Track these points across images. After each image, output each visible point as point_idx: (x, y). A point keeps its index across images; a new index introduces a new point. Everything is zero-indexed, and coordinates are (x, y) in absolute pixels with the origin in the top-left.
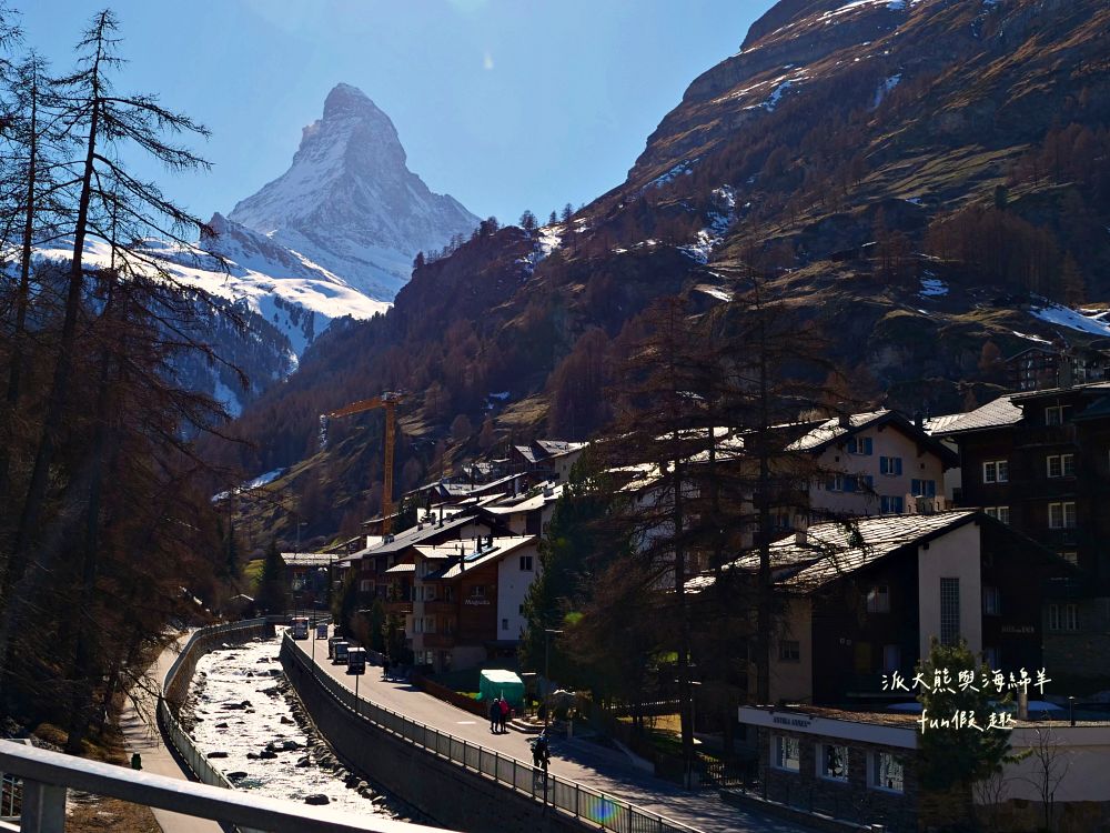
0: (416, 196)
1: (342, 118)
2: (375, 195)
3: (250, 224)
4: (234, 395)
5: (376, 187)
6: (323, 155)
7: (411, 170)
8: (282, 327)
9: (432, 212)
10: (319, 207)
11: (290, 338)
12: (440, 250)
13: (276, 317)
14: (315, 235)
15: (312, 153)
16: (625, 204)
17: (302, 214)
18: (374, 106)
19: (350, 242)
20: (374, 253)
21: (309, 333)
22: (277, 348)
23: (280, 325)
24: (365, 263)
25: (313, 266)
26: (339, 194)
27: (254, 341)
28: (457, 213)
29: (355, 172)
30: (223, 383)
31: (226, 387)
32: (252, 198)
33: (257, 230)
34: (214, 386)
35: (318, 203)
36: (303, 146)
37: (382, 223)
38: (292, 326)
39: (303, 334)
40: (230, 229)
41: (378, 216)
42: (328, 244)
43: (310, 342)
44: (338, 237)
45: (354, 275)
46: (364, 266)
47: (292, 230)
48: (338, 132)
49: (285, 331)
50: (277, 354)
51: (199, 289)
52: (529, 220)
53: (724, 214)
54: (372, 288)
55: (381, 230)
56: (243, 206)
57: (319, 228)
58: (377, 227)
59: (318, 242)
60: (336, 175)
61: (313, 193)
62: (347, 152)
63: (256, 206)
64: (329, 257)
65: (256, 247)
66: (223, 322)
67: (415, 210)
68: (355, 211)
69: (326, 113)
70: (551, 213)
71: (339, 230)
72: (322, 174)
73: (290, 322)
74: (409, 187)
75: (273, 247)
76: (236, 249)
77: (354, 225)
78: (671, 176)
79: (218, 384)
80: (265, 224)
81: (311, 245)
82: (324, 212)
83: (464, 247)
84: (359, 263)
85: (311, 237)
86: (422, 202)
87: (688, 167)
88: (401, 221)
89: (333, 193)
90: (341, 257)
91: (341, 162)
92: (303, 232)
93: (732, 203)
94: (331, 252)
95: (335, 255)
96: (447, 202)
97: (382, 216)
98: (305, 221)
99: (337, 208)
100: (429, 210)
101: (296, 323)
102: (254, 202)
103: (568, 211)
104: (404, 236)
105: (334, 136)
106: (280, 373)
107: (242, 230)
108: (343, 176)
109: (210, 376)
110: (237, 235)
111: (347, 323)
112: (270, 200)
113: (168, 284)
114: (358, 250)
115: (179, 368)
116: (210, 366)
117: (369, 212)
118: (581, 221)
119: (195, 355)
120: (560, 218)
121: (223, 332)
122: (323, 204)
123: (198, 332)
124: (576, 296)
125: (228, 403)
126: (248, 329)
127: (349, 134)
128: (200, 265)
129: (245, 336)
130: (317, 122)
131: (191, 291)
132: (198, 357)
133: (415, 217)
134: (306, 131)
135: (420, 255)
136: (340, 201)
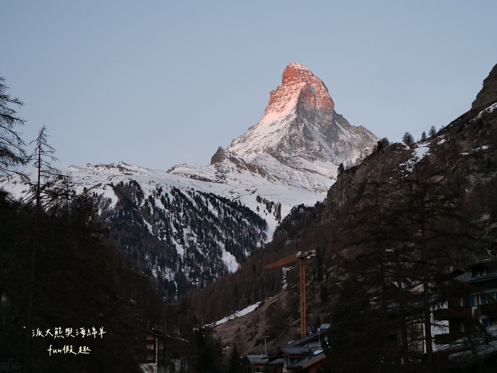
0: (342, 129)
1: (293, 84)
2: (316, 129)
3: (240, 153)
4: (233, 258)
5: (317, 124)
6: (283, 107)
7: (338, 113)
8: (263, 214)
9: (352, 137)
10: (282, 140)
11: (267, 221)
12: (354, 161)
13: (258, 208)
14: (281, 156)
15: (276, 107)
17: (271, 145)
18: (313, 75)
19: (302, 159)
20: (316, 165)
21: (278, 217)
22: (259, 228)
23: (261, 213)
24: (312, 172)
26: (294, 131)
27: (245, 224)
28: (368, 137)
29: (303, 117)
30: (227, 250)
31: (229, 253)
32: (241, 137)
33: (245, 156)
34: (221, 253)
35: (281, 137)
36: (271, 103)
37: (321, 147)
38: (268, 213)
39: (275, 218)
40: (229, 157)
41: (319, 142)
42: (288, 161)
43: (279, 222)
44: (294, 157)
45: (306, 180)
46: (311, 174)
47: (266, 154)
48: (292, 93)
49: (263, 217)
50: (259, 231)
51: (211, 194)
52: (408, 139)
54: (317, 187)
55: (320, 151)
56: (236, 142)
57: (283, 152)
58: (318, 150)
60: (292, 119)
61: (278, 131)
62: (298, 105)
63: (244, 141)
65: (244, 166)
66: (225, 214)
67: (341, 137)
68: (304, 140)
69: (283, 82)
70: (422, 133)
71: (295, 153)
72: (283, 119)
73: (267, 211)
74: (337, 123)
75: (255, 166)
76: (233, 168)
77: (304, 148)
79: (224, 250)
80: (248, 152)
82: (285, 142)
83: (368, 158)
84: (308, 172)
85: (278, 157)
86: (345, 132)
88: (333, 145)
89: (290, 130)
90: (297, 169)
91: (294, 110)
92: (273, 155)
94: (291, 166)
95: (293, 168)
96: (360, 130)
97: (321, 142)
98: (274, 149)
99: (293, 138)
100: (350, 136)
101: (270, 211)
103: (433, 131)
104: (335, 153)
105: (289, 95)
106: (262, 242)
107: (235, 157)
108: (296, 119)
109: (219, 247)
110: (233, 160)
111: (302, 210)
112: (253, 137)
113: (192, 192)
114: (307, 164)
115: (201, 244)
116: (219, 241)
117: (312, 140)
118: (441, 137)
119: (210, 234)
120: (428, 136)
121: (227, 220)
122: (285, 137)
123: (211, 220)
124: (438, 184)
125: (231, 262)
126: (241, 217)
127: (298, 93)
128: (211, 179)
129: (239, 221)
130: (278, 88)
131: (207, 196)
132: (211, 235)
133: (342, 141)
134: (272, 93)
135: (341, 166)
136: (295, 135)
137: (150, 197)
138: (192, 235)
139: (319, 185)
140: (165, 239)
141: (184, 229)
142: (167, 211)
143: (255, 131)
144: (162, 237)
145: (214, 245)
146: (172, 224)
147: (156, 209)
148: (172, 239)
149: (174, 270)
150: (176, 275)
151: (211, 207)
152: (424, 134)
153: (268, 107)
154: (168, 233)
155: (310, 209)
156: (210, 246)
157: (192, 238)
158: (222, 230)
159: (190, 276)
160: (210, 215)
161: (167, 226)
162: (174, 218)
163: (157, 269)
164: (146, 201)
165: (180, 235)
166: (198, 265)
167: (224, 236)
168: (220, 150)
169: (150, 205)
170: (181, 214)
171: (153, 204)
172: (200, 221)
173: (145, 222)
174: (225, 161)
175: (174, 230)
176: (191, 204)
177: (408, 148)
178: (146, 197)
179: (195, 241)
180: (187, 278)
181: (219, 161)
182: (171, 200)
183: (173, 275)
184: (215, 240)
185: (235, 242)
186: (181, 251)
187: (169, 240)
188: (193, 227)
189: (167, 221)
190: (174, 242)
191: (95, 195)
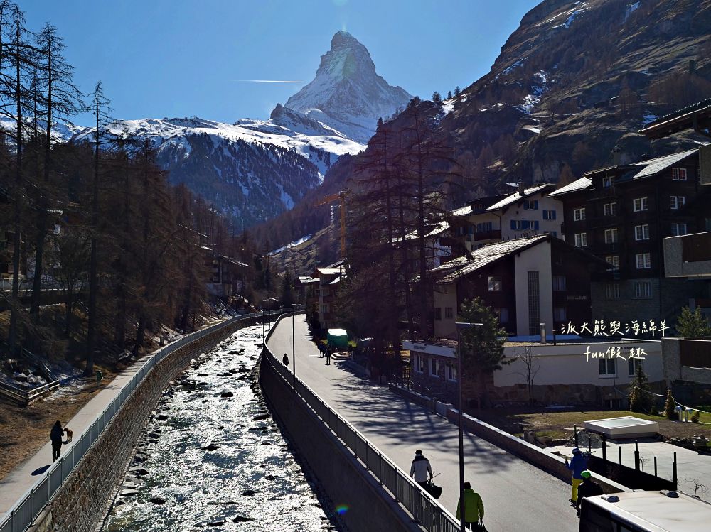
0: (382, 89)
1: (340, 50)
2: (360, 88)
3: (295, 110)
4: (290, 198)
5: (360, 85)
6: (332, 69)
7: (379, 75)
8: (315, 160)
9: (390, 96)
11: (319, 167)
12: (391, 116)
13: (310, 156)
14: (330, 112)
15: (326, 69)
16: (487, 85)
17: (322, 102)
18: (357, 41)
19: (348, 115)
20: (360, 120)
21: (328, 164)
22: (312, 172)
23: (313, 160)
24: (356, 125)
25: (329, 128)
26: (341, 90)
27: (300, 170)
28: (403, 95)
29: (349, 78)
30: (285, 192)
31: (286, 194)
32: (296, 95)
33: (300, 112)
34: (280, 193)
35: (330, 95)
36: (321, 66)
37: (364, 104)
38: (319, 161)
39: (325, 164)
40: (286, 112)
41: (362, 100)
42: (336, 116)
43: (329, 168)
44: (342, 112)
45: (351, 132)
46: (356, 127)
47: (318, 110)
48: (339, 57)
49: (316, 164)
50: (312, 175)
51: (271, 144)
52: (436, 97)
53: (540, 86)
56: (292, 99)
57: (332, 109)
58: (362, 106)
59: (332, 116)
60: (339, 80)
61: (327, 90)
62: (344, 67)
63: (299, 99)
64: (337, 123)
65: (299, 120)
66: (283, 161)
67: (382, 95)
68: (350, 98)
69: (332, 47)
70: (448, 93)
71: (343, 109)
72: (332, 79)
73: (318, 158)
74: (378, 84)
75: (308, 120)
76: (288, 122)
77: (350, 105)
78: (513, 68)
79: (282, 192)
80: (304, 108)
81: (328, 118)
82: (334, 99)
83: (403, 113)
84: (353, 126)
85: (328, 113)
86: (385, 91)
87: (522, 62)
88: (374, 102)
89: (338, 90)
90: (343, 123)
91: (342, 72)
92: (323, 110)
93: (545, 80)
94: (338, 120)
95: (341, 122)
96: (398, 90)
97: (364, 100)
98: (324, 105)
99: (340, 97)
100: (388, 95)
101: (321, 159)
102: (298, 97)
103: (457, 91)
104: (376, 109)
105: (337, 59)
106: (314, 185)
107: (292, 112)
108: (343, 80)
109: (278, 189)
110: (289, 115)
111: (347, 157)
112: (306, 95)
113: (255, 142)
114: (353, 119)
115: (262, 185)
116: (278, 183)
117: (357, 98)
118: (465, 95)
119: (270, 178)
120: (453, 95)
121: (284, 166)
122: (333, 96)
123: (271, 166)
124: (460, 136)
125: (288, 202)
126: (297, 163)
127: (345, 58)
128: (271, 131)
129: (295, 167)
130: (328, 52)
131: (267, 145)
132: (272, 179)
133: (382, 99)
134: (322, 57)
135: (380, 120)
136: (342, 93)
137: (219, 147)
138: (255, 179)
139: (362, 137)
140: (232, 182)
141: (248, 174)
142: (233, 158)
143: (308, 90)
144: (230, 180)
145: (274, 186)
146: (238, 169)
147: (224, 157)
148: (239, 182)
149: (240, 208)
150: (242, 212)
151: (270, 155)
152: (450, 93)
153: (318, 70)
154: (236, 177)
155: (354, 157)
156: (270, 187)
157: (255, 181)
158: (280, 173)
159: (254, 213)
160: (271, 162)
161: (234, 171)
162: (239, 165)
163: (226, 207)
164: (215, 149)
165: (245, 179)
166: (261, 204)
167: (282, 180)
168: (279, 106)
169: (219, 153)
170: (246, 161)
171: (222, 152)
172: (261, 167)
173: (215, 167)
174: (283, 116)
175: (240, 175)
176: (254, 152)
177: (436, 105)
178: (216, 147)
179: (258, 184)
180: (252, 215)
181: (278, 116)
182: (237, 150)
183: (239, 212)
184: (275, 182)
185: (291, 184)
186: (246, 192)
187: (235, 182)
188: (256, 173)
189: (234, 167)
190: (240, 185)
191: (172, 145)
